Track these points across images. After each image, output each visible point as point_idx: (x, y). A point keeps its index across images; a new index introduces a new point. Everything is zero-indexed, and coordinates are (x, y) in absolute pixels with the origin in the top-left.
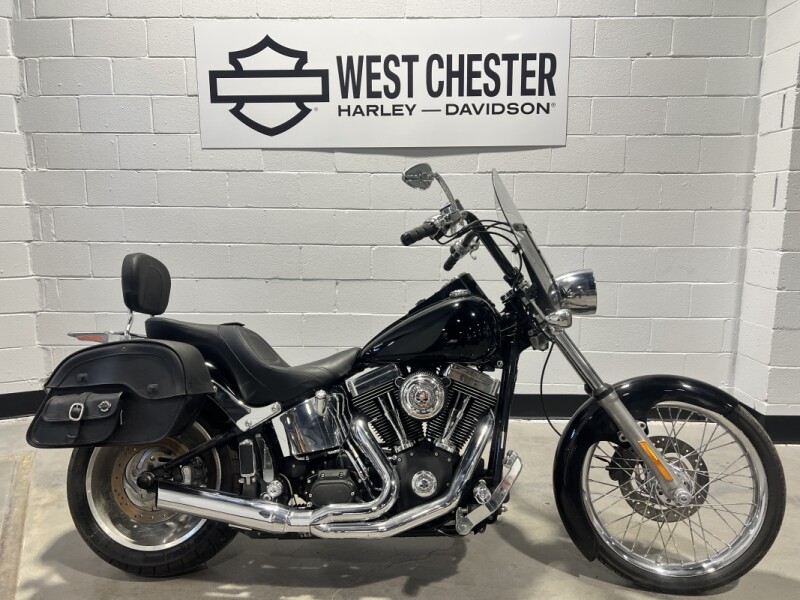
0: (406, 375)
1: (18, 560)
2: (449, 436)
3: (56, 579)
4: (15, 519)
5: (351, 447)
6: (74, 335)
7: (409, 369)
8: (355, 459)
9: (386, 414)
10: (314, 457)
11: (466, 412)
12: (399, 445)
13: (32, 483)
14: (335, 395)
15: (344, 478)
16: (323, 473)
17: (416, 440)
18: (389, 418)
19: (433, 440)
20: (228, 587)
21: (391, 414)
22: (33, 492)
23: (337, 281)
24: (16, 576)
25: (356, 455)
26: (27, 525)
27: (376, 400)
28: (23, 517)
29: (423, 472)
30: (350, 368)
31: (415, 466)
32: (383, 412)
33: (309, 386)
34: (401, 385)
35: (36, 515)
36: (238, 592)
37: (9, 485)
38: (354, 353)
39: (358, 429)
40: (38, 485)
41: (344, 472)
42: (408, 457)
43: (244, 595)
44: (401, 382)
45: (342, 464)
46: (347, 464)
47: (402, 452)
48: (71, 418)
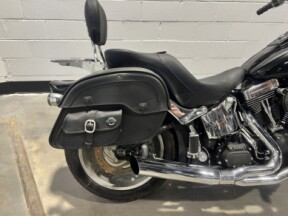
1: (37, 191)
3: (67, 206)
4: (23, 163)
6: (56, 61)
8: (248, 137)
9: (265, 110)
13: (23, 137)
16: (232, 146)
20: (168, 203)
22: (26, 143)
23: (161, 22)
24: (41, 204)
26: (32, 166)
28: (27, 159)
35: (35, 159)
36: (176, 207)
37: (10, 139)
38: (240, 71)
40: (26, 138)
41: (244, 145)
43: (181, 209)
48: (86, 130)
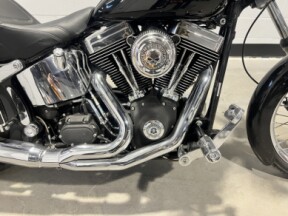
0: (137, 33)
2: (174, 87)
5: (93, 96)
7: (140, 28)
8: (96, 106)
9: (121, 70)
10: (62, 105)
11: (190, 67)
12: (132, 95)
14: (74, 52)
15: (87, 123)
16: (71, 118)
17: (147, 89)
18: (123, 73)
19: (160, 89)
21: (125, 69)
25: (97, 103)
27: (111, 58)
29: (153, 122)
30: (85, 27)
31: (147, 115)
32: (117, 68)
33: (49, 44)
34: (132, 43)
36: (23, 190)
38: (88, 12)
39: (97, 82)
41: (87, 117)
42: (140, 106)
43: (28, 193)
44: (132, 41)
45: (85, 110)
46: (90, 110)
47: (135, 101)
